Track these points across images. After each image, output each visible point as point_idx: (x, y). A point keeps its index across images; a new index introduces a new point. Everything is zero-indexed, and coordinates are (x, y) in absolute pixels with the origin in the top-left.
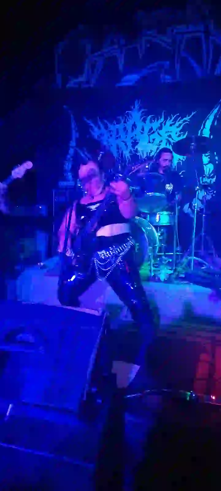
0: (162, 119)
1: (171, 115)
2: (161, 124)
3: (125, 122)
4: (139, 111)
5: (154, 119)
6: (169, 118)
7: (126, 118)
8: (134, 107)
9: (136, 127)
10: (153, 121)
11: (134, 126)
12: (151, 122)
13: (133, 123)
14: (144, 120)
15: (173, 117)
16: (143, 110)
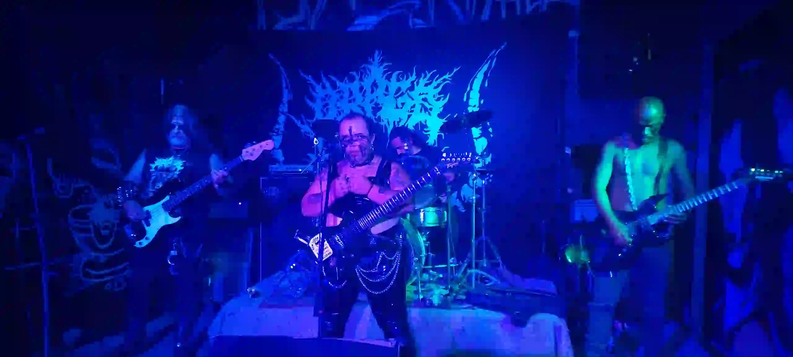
0: (414, 77)
1: (425, 71)
2: (412, 83)
3: (361, 79)
4: (381, 65)
5: (403, 77)
6: (423, 75)
7: (362, 73)
8: (373, 60)
9: (377, 87)
10: (401, 79)
11: (375, 85)
12: (398, 80)
13: (373, 81)
14: (389, 78)
15: (429, 73)
16: (385, 64)
